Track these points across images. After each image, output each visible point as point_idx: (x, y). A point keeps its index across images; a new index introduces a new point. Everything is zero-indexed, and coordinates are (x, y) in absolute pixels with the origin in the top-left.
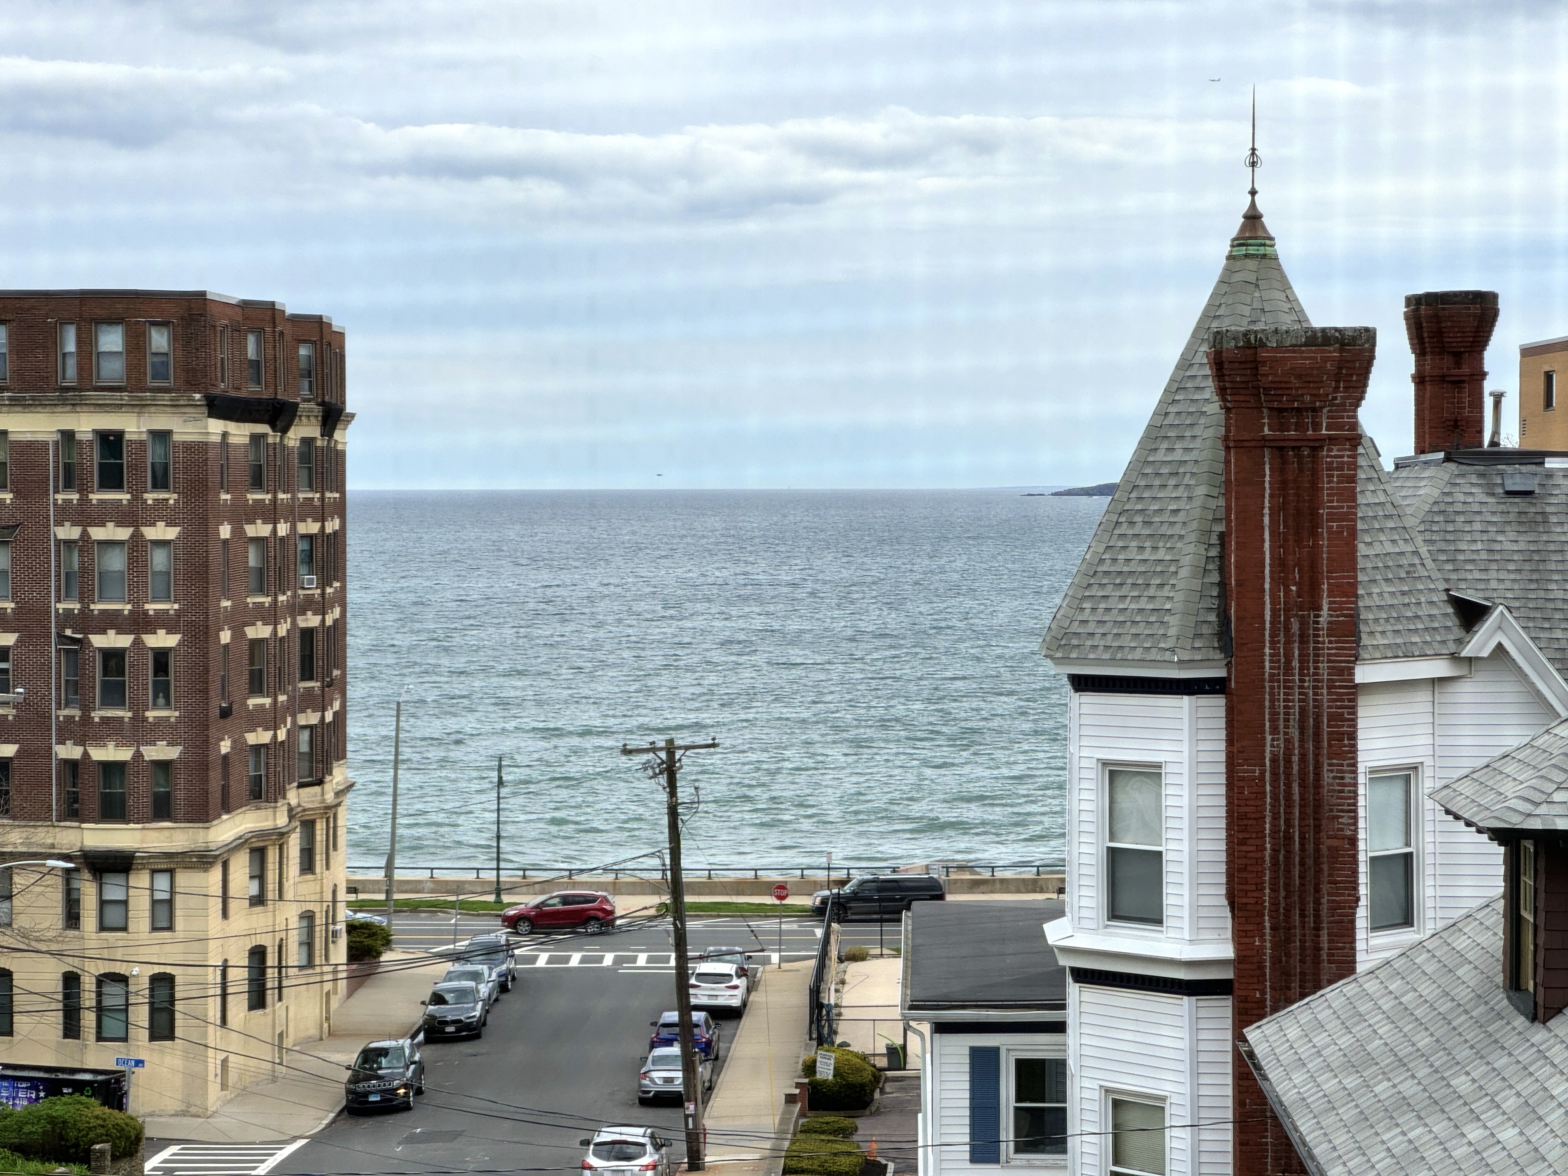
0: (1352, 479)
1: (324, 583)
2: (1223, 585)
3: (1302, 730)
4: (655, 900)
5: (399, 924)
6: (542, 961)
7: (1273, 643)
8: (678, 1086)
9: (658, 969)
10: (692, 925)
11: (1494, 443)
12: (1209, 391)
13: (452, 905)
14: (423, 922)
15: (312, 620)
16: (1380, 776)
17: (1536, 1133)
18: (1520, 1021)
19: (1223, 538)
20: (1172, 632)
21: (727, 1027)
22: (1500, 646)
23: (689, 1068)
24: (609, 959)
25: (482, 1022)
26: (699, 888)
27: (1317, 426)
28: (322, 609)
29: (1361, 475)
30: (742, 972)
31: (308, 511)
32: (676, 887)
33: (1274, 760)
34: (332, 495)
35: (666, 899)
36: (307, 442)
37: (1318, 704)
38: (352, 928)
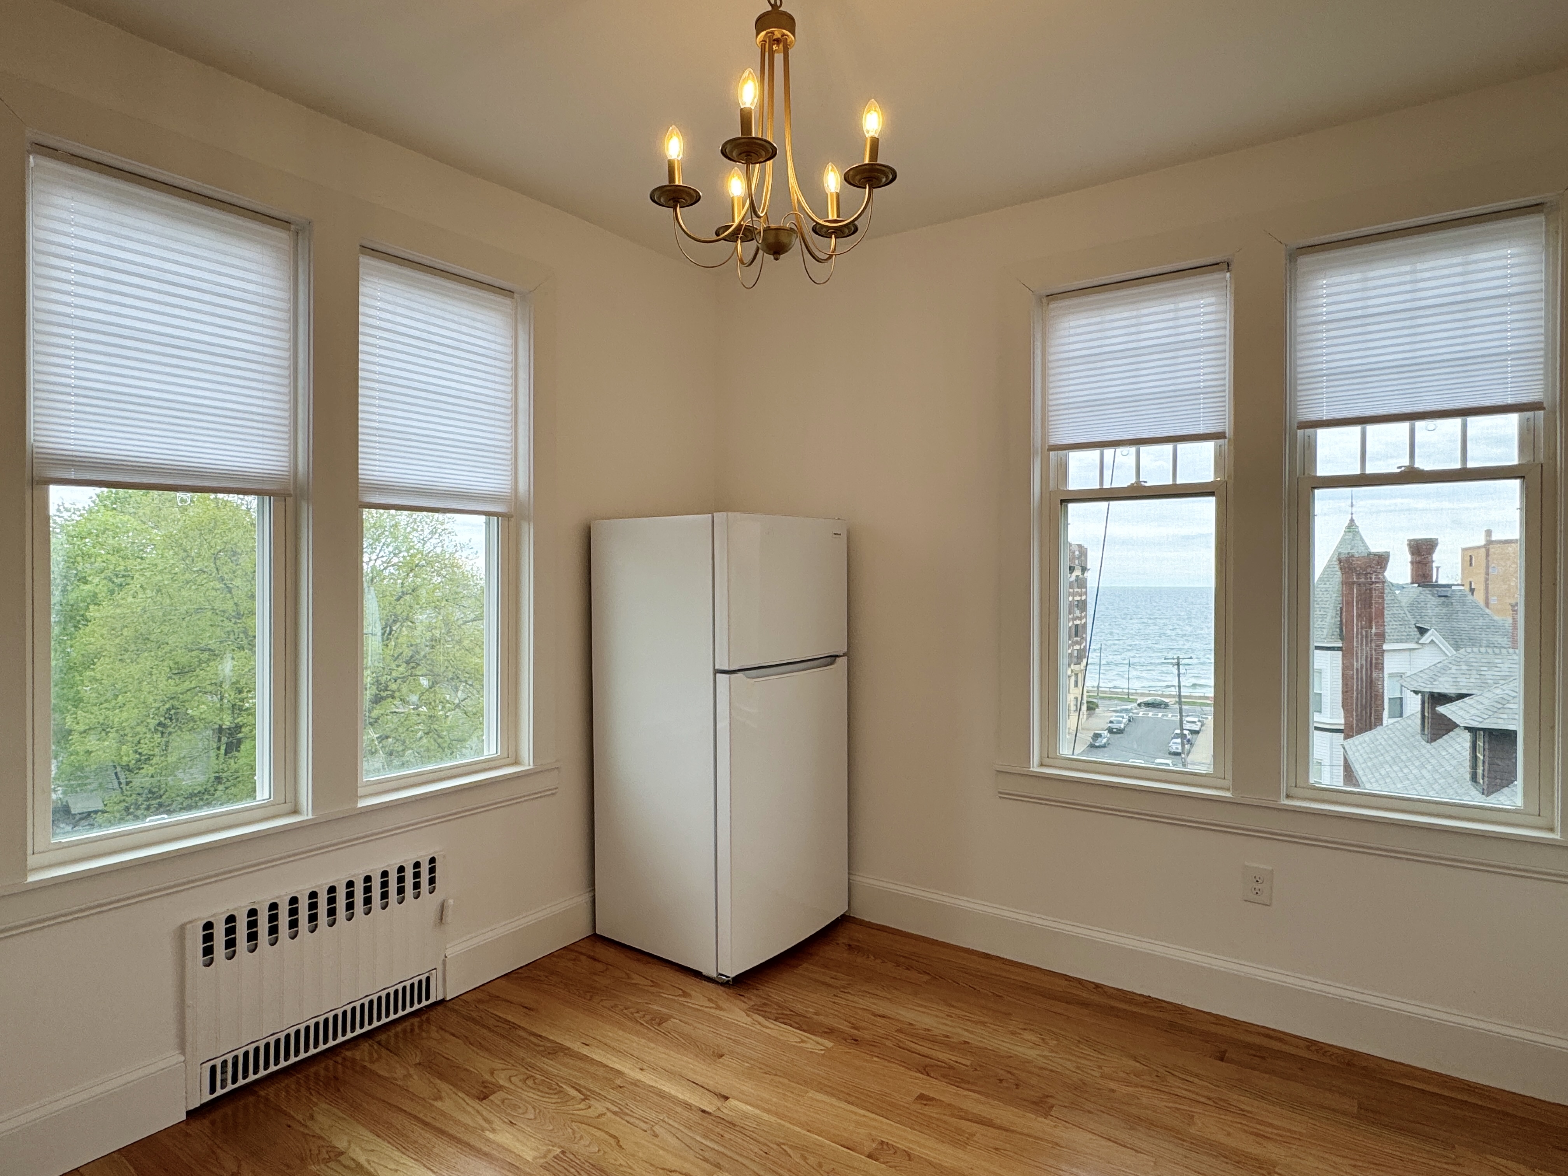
0: (1383, 593)
1: (1081, 613)
2: (1341, 621)
3: (1366, 661)
4: (1174, 700)
5: (1100, 702)
6: (1141, 714)
7: (1357, 637)
8: (1180, 750)
9: (1174, 718)
10: (1184, 707)
11: (1436, 581)
12: (1337, 568)
13: (1115, 698)
14: (1107, 702)
15: (1078, 622)
16: (1391, 676)
17: (1424, 771)
18: (1424, 743)
19: (1341, 609)
20: (1325, 633)
21: (1195, 736)
22: (1432, 640)
23: (1183, 745)
24: (1160, 715)
25: (1124, 730)
26: (1185, 697)
27: (1371, 578)
28: (1081, 619)
29: (1386, 591)
30: (1199, 721)
31: (1077, 594)
32: (1180, 696)
33: (1357, 670)
34: (1084, 590)
35: (1177, 700)
36: (1077, 576)
37: (1371, 655)
38: (1088, 702)
